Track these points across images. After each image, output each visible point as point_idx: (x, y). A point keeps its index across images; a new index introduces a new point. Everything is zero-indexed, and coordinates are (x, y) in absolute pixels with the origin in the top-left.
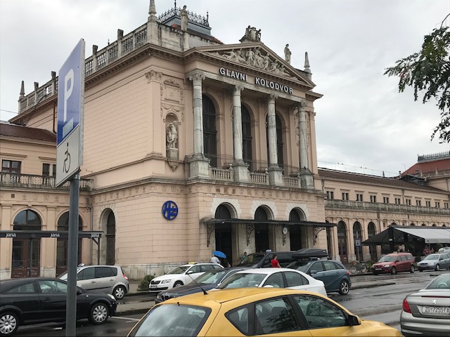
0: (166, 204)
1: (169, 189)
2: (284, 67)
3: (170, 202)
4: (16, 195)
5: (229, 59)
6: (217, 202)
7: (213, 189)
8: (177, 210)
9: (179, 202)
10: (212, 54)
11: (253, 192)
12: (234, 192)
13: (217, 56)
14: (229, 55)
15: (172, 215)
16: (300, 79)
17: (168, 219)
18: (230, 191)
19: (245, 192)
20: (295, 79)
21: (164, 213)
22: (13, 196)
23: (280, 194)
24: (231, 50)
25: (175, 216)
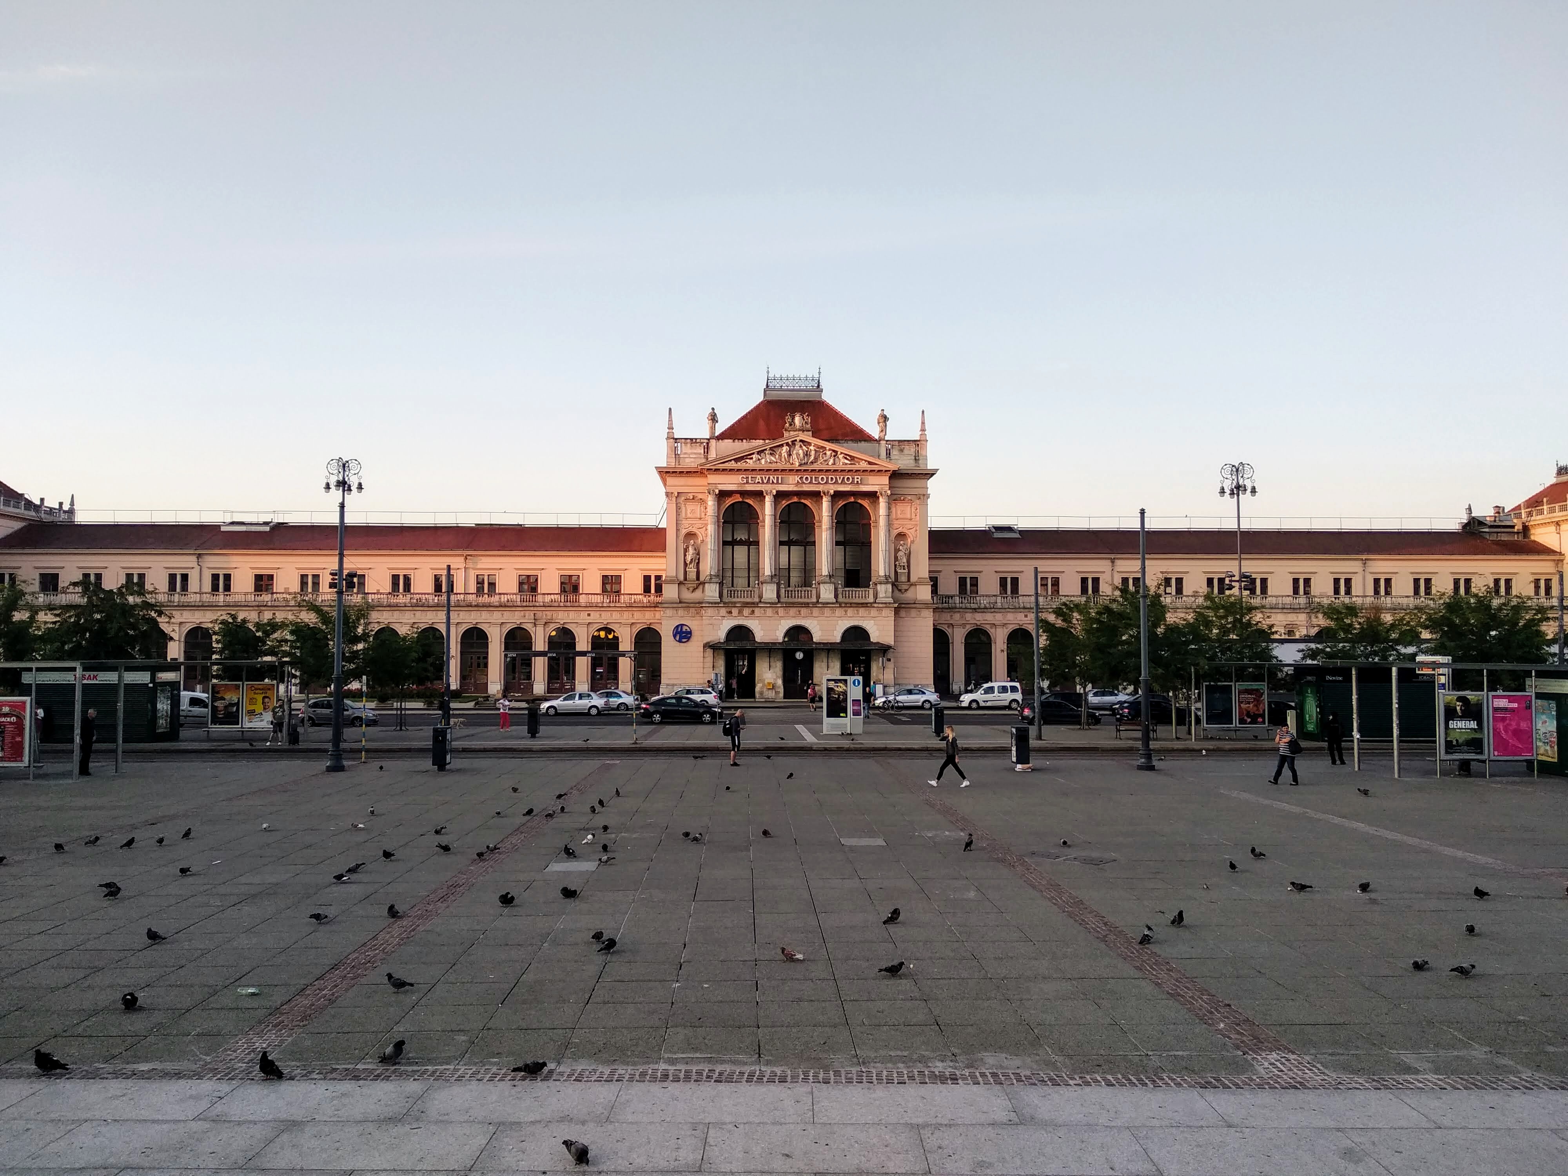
0: (677, 627)
1: (681, 612)
2: (842, 453)
3: (682, 625)
4: (592, 613)
5: (750, 463)
6: (728, 624)
7: (723, 611)
8: (690, 633)
9: (692, 623)
10: (726, 464)
11: (781, 611)
12: (753, 612)
13: (733, 465)
14: (752, 458)
15: (685, 637)
16: (870, 463)
17: (680, 641)
18: (746, 611)
19: (769, 612)
20: (863, 465)
21: (675, 636)
22: (589, 615)
23: (827, 611)
24: (753, 454)
25: (689, 639)
